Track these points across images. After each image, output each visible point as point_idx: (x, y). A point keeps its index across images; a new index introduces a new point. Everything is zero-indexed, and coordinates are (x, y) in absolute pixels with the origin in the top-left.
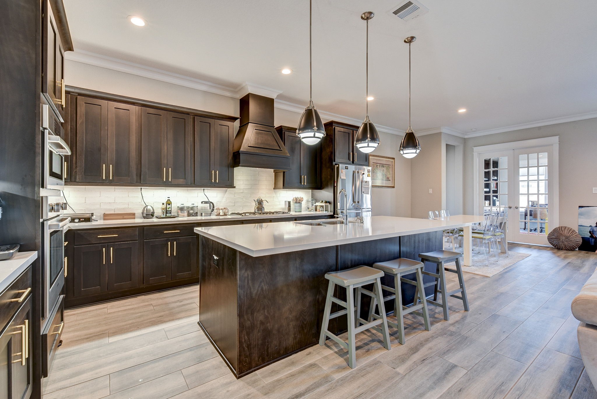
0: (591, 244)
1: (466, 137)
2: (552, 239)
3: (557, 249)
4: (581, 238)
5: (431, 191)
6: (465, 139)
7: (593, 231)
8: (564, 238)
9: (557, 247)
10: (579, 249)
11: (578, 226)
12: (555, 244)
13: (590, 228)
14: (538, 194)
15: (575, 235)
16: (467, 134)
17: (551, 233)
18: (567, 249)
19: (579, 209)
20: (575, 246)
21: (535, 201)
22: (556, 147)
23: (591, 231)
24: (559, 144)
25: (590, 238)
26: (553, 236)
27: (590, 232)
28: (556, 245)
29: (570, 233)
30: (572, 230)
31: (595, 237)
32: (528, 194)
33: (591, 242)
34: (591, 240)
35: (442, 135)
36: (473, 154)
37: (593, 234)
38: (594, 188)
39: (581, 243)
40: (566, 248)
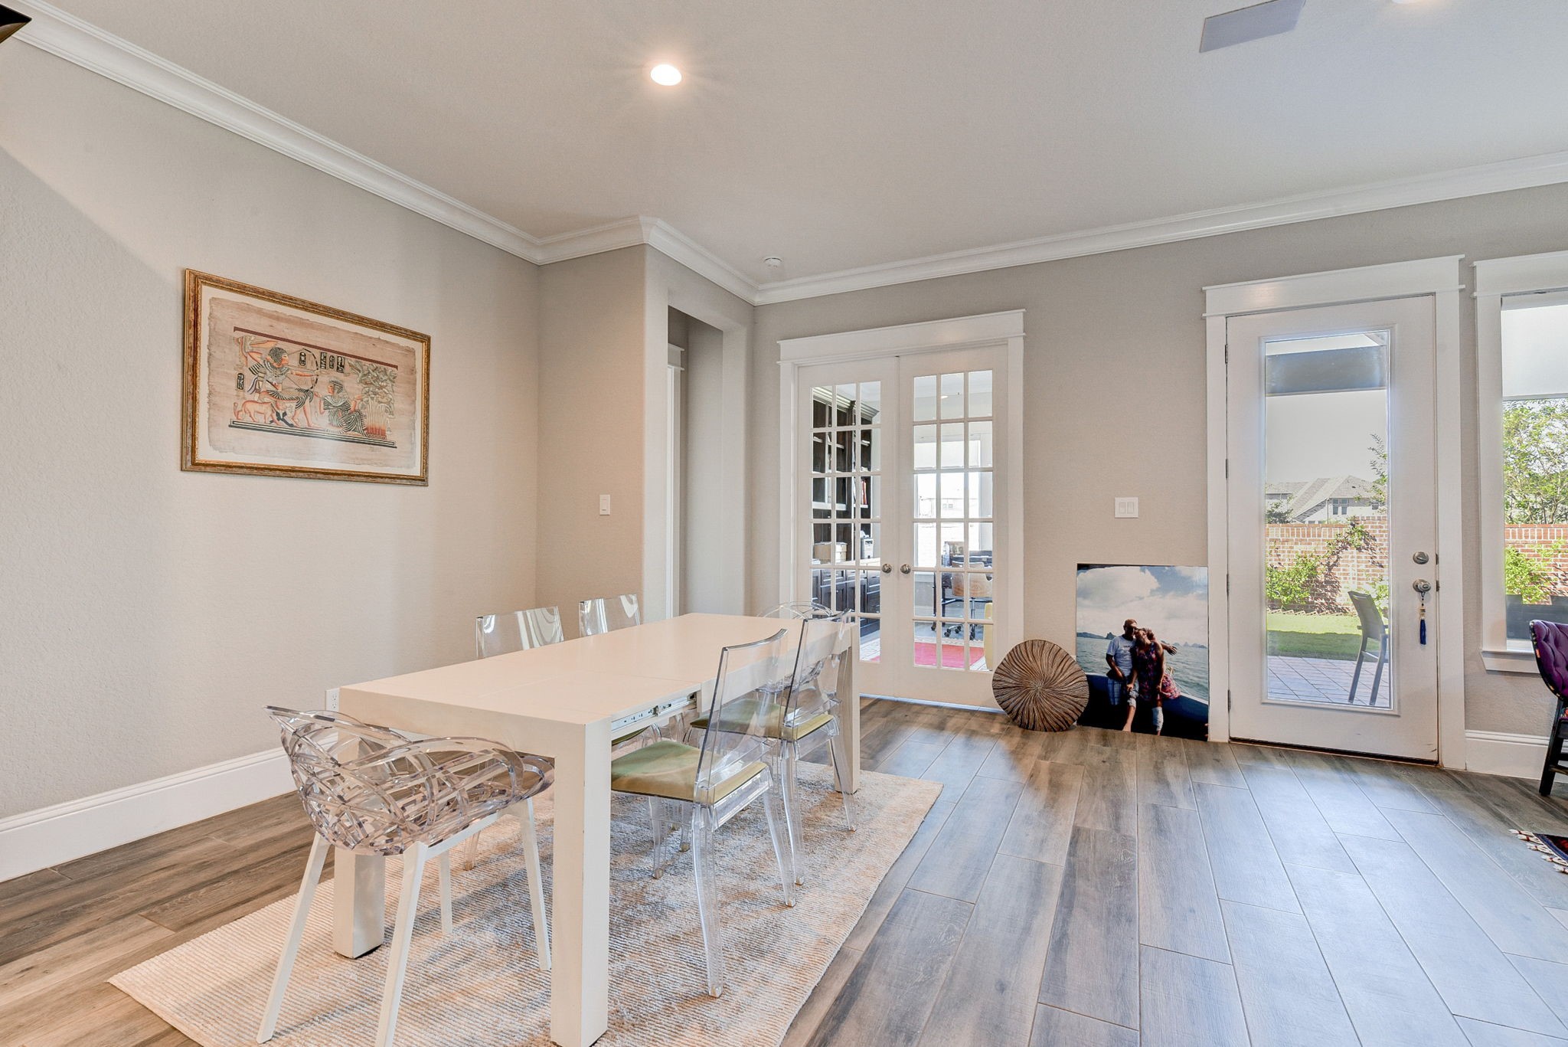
0: (1112, 703)
1: (757, 300)
2: (1004, 691)
3: (1020, 726)
4: (1087, 683)
5: (605, 504)
6: (754, 309)
7: (1116, 654)
8: (1039, 685)
9: (1019, 718)
10: (1078, 723)
11: (1075, 635)
12: (1016, 710)
13: (1109, 641)
14: (966, 521)
15: (1067, 674)
16: (761, 287)
17: (1003, 667)
18: (1047, 726)
19: (1078, 574)
20: (1070, 712)
21: (957, 543)
22: (1017, 347)
23: (1112, 653)
24: (1025, 338)
25: (1110, 681)
26: (1006, 679)
27: (1109, 657)
28: (1018, 711)
29: (1055, 666)
30: (1061, 652)
31: (1123, 675)
32: (938, 521)
33: (1111, 694)
34: (1110, 686)
35: (650, 262)
36: (779, 366)
37: (1117, 664)
38: (1118, 500)
39: (1085, 702)
40: (1045, 723)
